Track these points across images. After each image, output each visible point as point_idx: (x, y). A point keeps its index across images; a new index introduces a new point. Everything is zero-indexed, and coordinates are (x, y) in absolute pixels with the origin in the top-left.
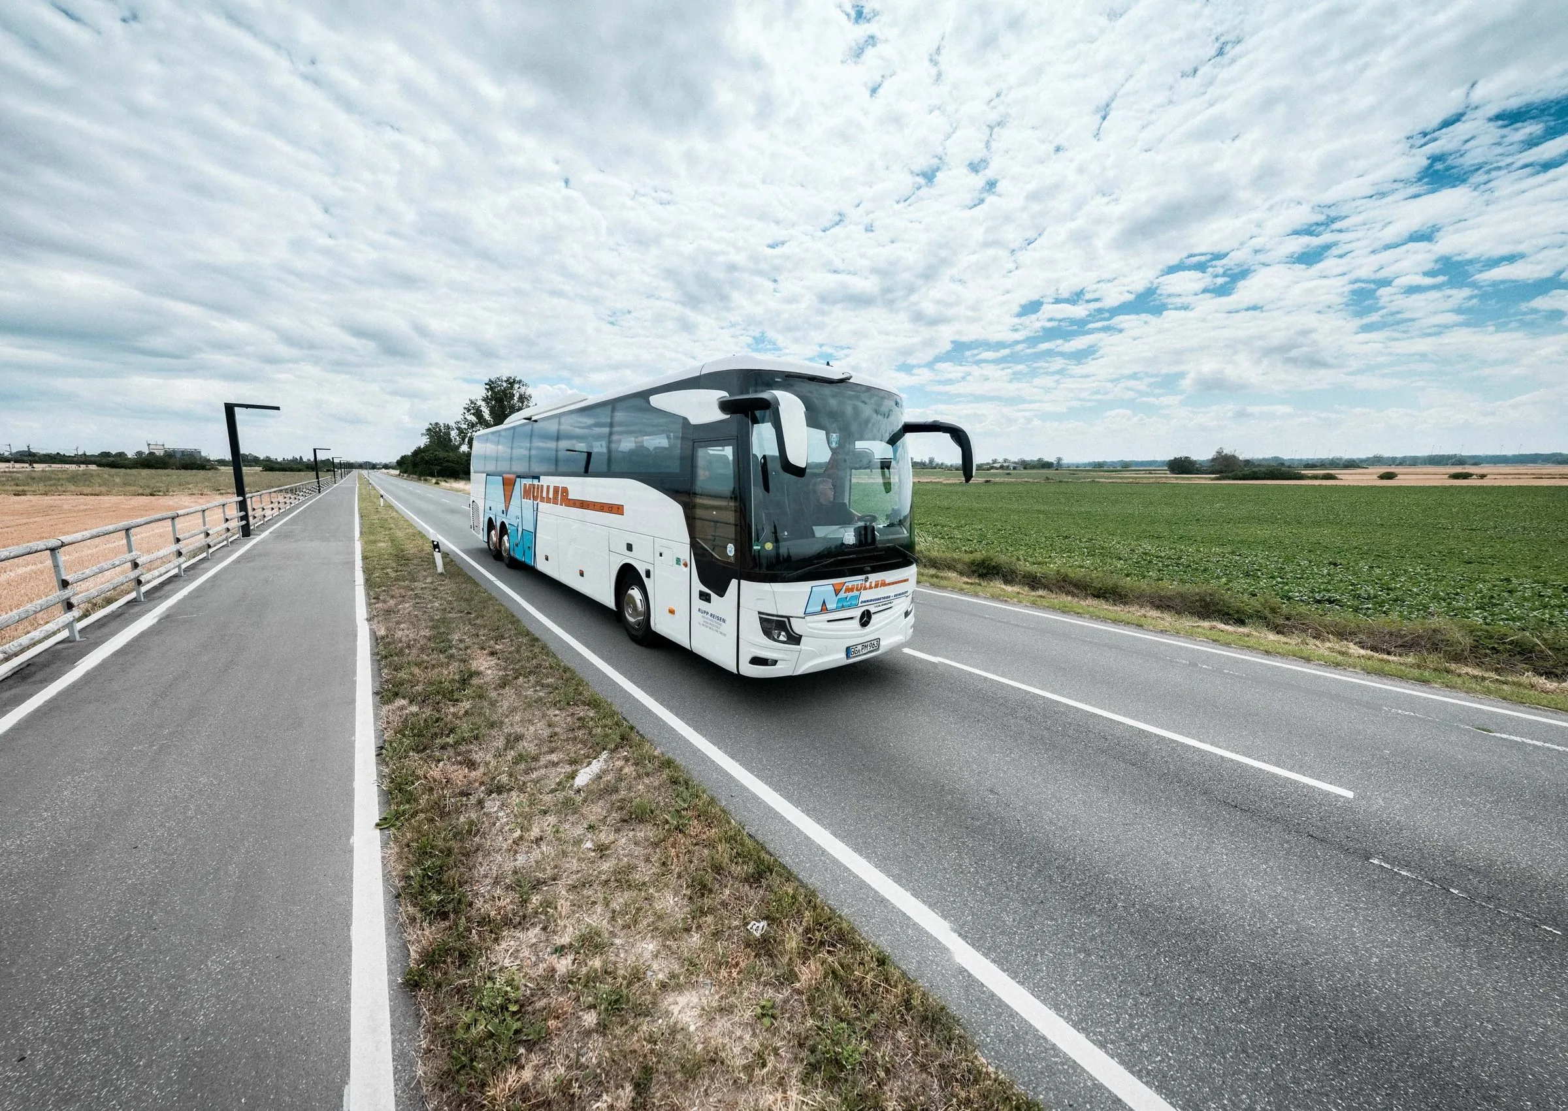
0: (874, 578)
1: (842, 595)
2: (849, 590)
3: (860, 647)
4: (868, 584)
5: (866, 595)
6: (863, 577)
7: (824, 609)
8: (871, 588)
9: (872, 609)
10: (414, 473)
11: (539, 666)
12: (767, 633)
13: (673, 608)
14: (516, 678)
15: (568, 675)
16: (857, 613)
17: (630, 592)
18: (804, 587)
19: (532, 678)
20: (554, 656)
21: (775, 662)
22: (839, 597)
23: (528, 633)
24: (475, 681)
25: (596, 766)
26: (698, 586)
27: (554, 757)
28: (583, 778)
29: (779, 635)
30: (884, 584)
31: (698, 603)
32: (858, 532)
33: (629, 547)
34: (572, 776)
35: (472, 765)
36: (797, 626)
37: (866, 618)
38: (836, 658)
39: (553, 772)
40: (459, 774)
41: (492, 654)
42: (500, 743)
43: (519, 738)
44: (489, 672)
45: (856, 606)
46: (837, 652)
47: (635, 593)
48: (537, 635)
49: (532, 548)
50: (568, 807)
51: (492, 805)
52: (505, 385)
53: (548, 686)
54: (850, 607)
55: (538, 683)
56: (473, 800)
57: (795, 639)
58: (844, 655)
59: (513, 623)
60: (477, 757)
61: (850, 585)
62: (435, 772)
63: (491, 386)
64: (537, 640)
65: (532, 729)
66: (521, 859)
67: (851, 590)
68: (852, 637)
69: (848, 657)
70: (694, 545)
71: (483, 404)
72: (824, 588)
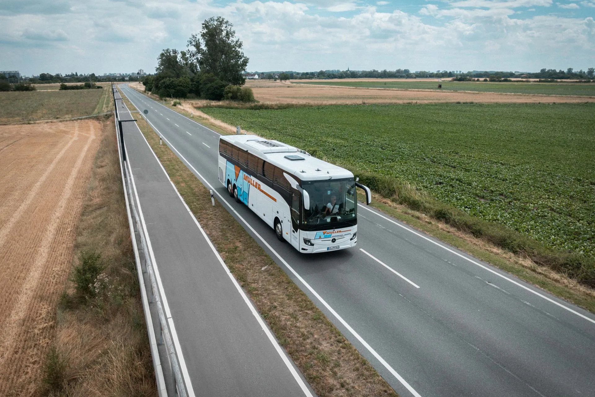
0: (336, 230)
1: (326, 234)
2: (327, 233)
3: (332, 248)
4: (334, 232)
5: (333, 235)
6: (333, 230)
7: (320, 238)
8: (335, 233)
9: (336, 238)
10: (157, 93)
11: (252, 245)
12: (305, 243)
13: (287, 232)
14: (248, 249)
15: (260, 248)
16: (331, 239)
17: (278, 225)
18: (315, 232)
19: (251, 249)
20: (256, 243)
21: (307, 250)
22: (325, 235)
23: (248, 235)
24: (238, 249)
25: (265, 267)
26: (292, 229)
27: (258, 265)
28: (263, 269)
29: (308, 243)
30: (340, 232)
31: (292, 233)
32: (332, 219)
33: (278, 212)
34: (261, 268)
35: (243, 265)
36: (313, 242)
37: (334, 240)
38: (325, 250)
39: (257, 268)
40: (241, 267)
41: (240, 241)
42: (247, 262)
43: (250, 262)
44: (241, 247)
45: (330, 237)
46: (325, 248)
47: (279, 225)
48: (251, 236)
49: (247, 199)
50: (260, 272)
51: (248, 271)
52: (215, 23)
53: (255, 251)
54: (328, 237)
55: (253, 250)
56: (244, 270)
57: (312, 245)
58: (326, 249)
59: (243, 231)
60: (244, 264)
61: (328, 232)
62: (237, 266)
63: (206, 26)
64: (251, 237)
65: (253, 260)
66: (253, 278)
67: (329, 233)
68: (329, 245)
69: (328, 250)
70: (292, 218)
71: (201, 38)
72: (320, 233)
